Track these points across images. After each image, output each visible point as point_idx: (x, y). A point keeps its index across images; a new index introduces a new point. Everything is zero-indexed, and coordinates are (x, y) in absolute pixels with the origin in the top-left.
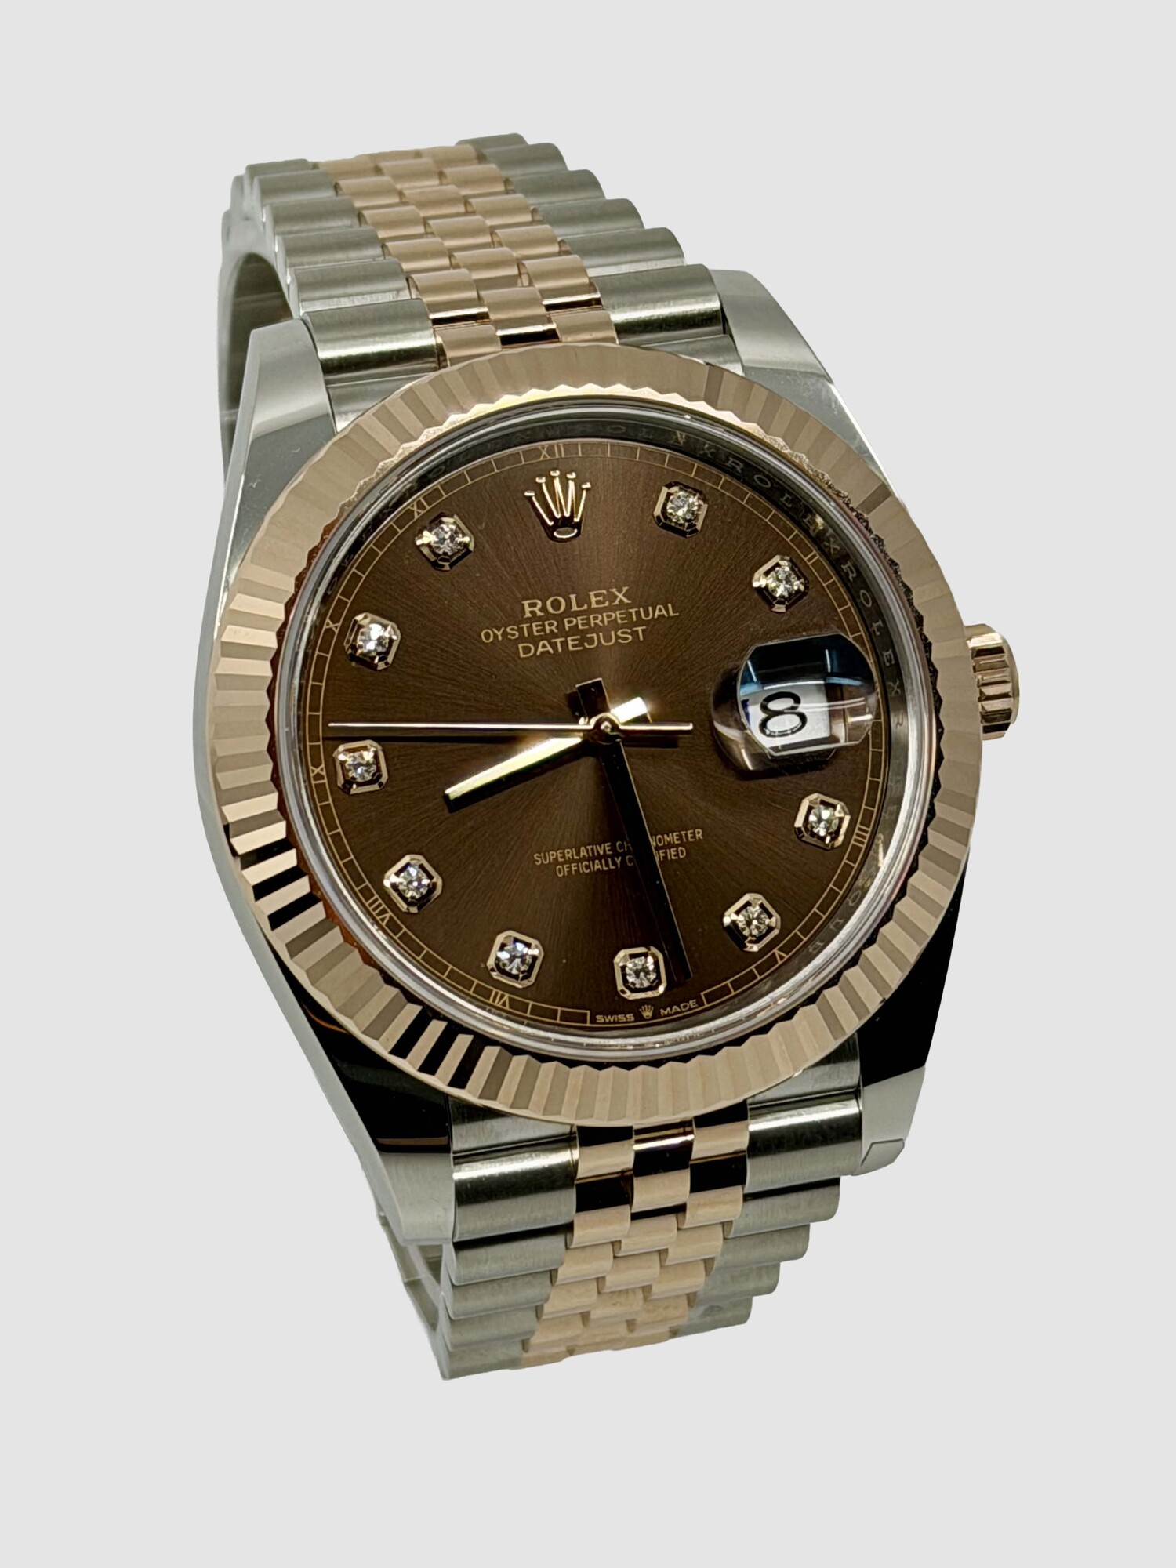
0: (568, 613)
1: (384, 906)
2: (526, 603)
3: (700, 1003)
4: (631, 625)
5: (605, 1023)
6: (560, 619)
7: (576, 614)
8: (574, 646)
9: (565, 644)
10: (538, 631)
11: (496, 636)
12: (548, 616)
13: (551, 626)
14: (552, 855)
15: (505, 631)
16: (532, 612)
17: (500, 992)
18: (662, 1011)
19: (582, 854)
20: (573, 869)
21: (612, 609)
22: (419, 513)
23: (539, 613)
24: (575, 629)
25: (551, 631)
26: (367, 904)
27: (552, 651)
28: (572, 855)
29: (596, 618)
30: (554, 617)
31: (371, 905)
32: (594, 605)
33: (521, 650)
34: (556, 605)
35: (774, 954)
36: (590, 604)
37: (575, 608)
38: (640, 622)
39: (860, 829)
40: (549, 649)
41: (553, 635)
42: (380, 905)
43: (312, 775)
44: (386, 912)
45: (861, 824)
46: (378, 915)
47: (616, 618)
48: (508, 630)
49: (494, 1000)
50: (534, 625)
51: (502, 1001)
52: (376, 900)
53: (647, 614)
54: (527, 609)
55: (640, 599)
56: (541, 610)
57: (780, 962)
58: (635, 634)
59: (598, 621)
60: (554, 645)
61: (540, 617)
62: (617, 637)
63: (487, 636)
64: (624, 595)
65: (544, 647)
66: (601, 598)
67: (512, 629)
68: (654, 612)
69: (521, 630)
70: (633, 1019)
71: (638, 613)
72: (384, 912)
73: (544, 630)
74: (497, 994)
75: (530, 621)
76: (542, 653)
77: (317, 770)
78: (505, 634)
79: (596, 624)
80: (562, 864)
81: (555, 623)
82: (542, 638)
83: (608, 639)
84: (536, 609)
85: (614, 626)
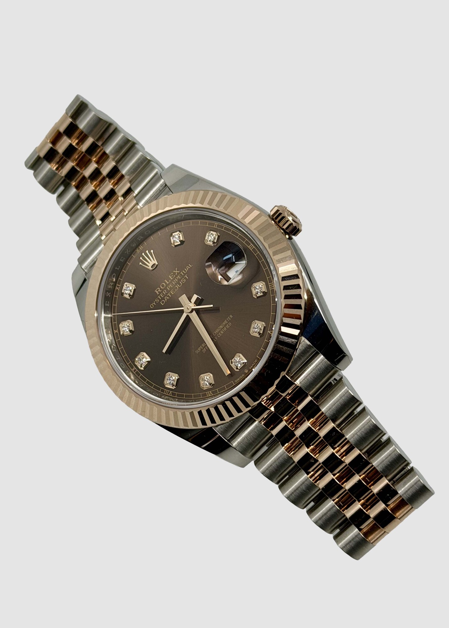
0: (167, 285)
1: (168, 391)
2: (156, 291)
3: (258, 359)
4: (183, 277)
5: (238, 381)
6: (166, 288)
7: (169, 284)
8: (173, 293)
9: (171, 294)
11: (154, 305)
13: (165, 292)
14: (199, 349)
15: (155, 301)
17: (208, 392)
18: (250, 368)
20: (207, 348)
21: (176, 276)
22: (119, 289)
24: (171, 288)
27: (169, 298)
28: (204, 345)
30: (164, 289)
32: (172, 279)
33: (162, 303)
34: (163, 286)
36: (170, 279)
38: (185, 274)
39: (270, 285)
41: (167, 294)
43: (133, 371)
44: (170, 392)
45: (269, 283)
46: (168, 394)
47: (179, 278)
49: (208, 395)
50: (161, 295)
51: (210, 394)
52: (166, 391)
53: (185, 271)
54: (157, 292)
55: (181, 269)
56: (160, 290)
58: (185, 278)
59: (175, 282)
60: (169, 296)
61: (161, 291)
62: (182, 282)
63: (152, 306)
64: (177, 271)
65: (166, 298)
66: (172, 276)
68: (187, 270)
69: (159, 299)
70: (244, 375)
71: (183, 273)
72: (169, 392)
73: (164, 294)
74: (208, 393)
75: (159, 294)
76: (167, 300)
77: (134, 369)
78: (155, 303)
80: (203, 349)
81: (166, 290)
82: (164, 297)
83: (180, 284)
84: (159, 291)
85: (179, 280)
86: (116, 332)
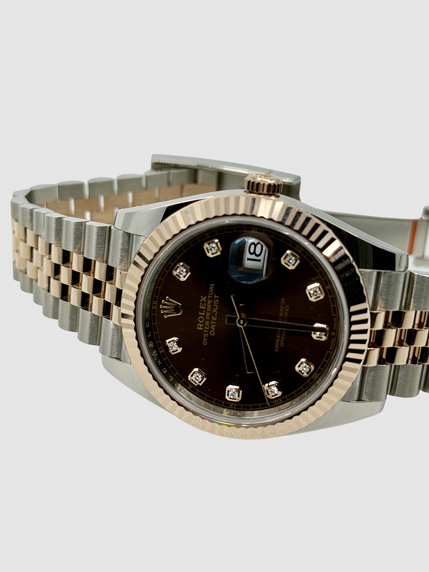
0: (204, 317)
2: (198, 328)
3: (336, 317)
4: (213, 299)
5: (332, 347)
6: (205, 320)
7: (206, 314)
8: (215, 318)
9: (214, 321)
10: (208, 327)
11: (206, 341)
12: (204, 323)
13: (207, 323)
14: (277, 346)
15: (205, 337)
16: (202, 327)
17: (313, 375)
18: (335, 329)
19: (279, 337)
20: (282, 341)
21: (207, 303)
22: (163, 351)
23: (202, 325)
24: (210, 317)
25: (208, 324)
26: (275, 405)
28: (278, 340)
29: (208, 309)
31: (276, 404)
32: (204, 308)
33: (212, 334)
34: (201, 319)
35: (328, 289)
36: (203, 309)
37: (203, 314)
38: (213, 296)
40: (214, 326)
41: (210, 323)
42: (276, 401)
43: (232, 408)
46: (279, 403)
47: (210, 303)
48: (205, 336)
49: (315, 378)
50: (205, 328)
51: (316, 375)
52: (275, 402)
53: (211, 293)
54: (200, 328)
55: (206, 294)
56: (201, 324)
57: (331, 288)
58: (216, 299)
60: (213, 324)
62: (216, 304)
63: (205, 343)
64: (204, 298)
65: (213, 327)
66: (203, 305)
67: (205, 335)
68: (211, 290)
69: (206, 333)
70: (334, 339)
71: (210, 295)
72: (279, 401)
73: (208, 326)
76: (214, 328)
77: (231, 406)
78: (206, 338)
79: (210, 309)
80: (280, 344)
81: (206, 322)
82: (210, 327)
83: (215, 307)
84: (201, 326)
85: (212, 304)
86: (191, 388)
